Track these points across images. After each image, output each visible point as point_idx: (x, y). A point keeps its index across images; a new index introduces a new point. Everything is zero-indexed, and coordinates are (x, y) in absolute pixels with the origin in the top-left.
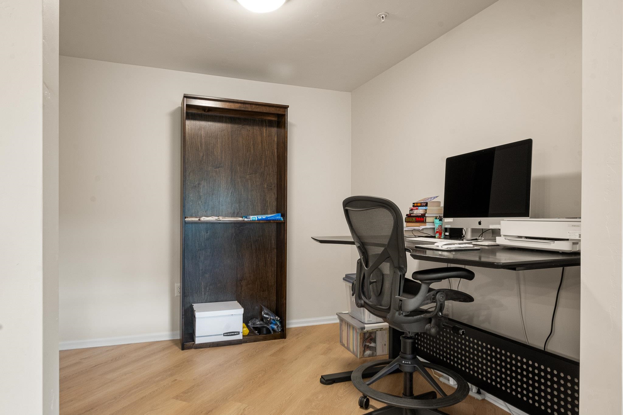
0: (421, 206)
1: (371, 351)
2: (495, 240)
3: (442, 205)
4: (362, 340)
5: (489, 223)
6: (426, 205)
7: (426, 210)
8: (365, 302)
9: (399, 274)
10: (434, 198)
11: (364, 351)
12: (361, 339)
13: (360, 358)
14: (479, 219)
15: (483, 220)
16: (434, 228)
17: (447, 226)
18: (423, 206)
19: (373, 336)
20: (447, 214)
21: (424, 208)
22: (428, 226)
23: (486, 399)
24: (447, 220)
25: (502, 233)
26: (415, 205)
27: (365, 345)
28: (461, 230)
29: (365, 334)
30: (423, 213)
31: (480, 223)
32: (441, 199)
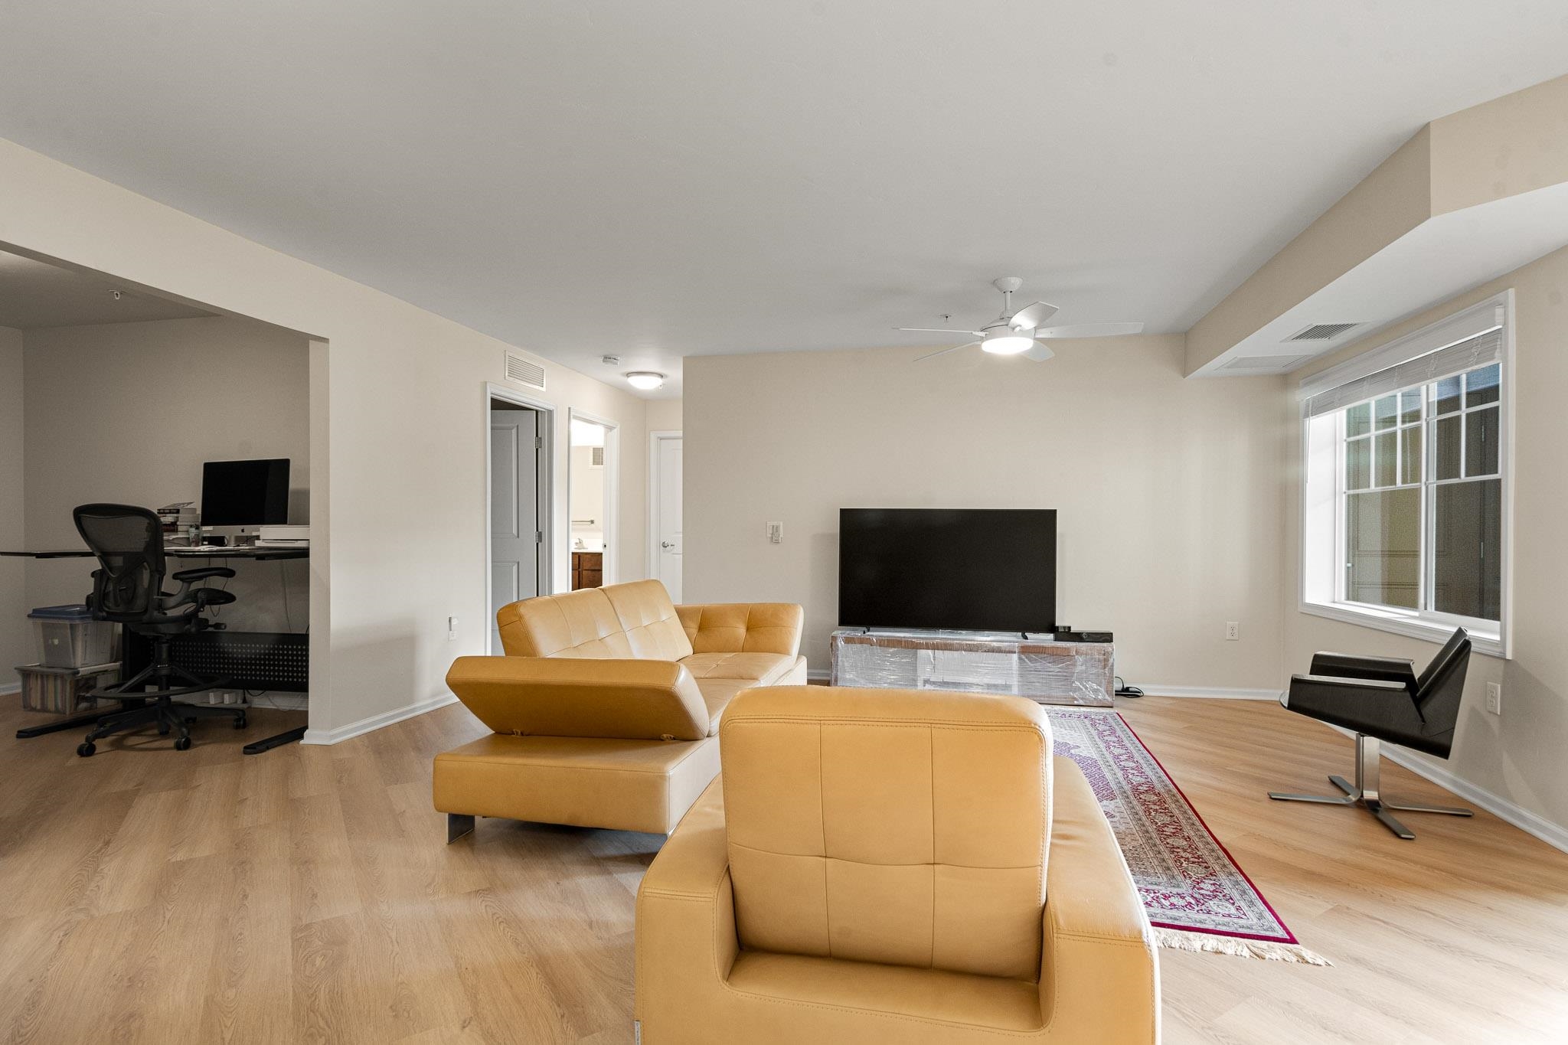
0: (170, 513)
1: (88, 702)
2: (254, 544)
3: (199, 511)
4: (73, 690)
5: (250, 530)
6: (178, 511)
7: (177, 517)
8: (107, 612)
9: (158, 576)
10: (188, 504)
11: (77, 704)
12: (71, 688)
13: (71, 714)
14: (242, 527)
15: (246, 527)
16: (188, 538)
17: (205, 535)
18: (173, 513)
19: (92, 683)
20: (206, 520)
21: (175, 515)
22: (180, 535)
23: (253, 706)
24: (205, 528)
25: (261, 538)
26: (162, 511)
27: (79, 696)
28: (223, 537)
29: (78, 681)
30: (173, 521)
31: (243, 531)
32: (198, 505)
